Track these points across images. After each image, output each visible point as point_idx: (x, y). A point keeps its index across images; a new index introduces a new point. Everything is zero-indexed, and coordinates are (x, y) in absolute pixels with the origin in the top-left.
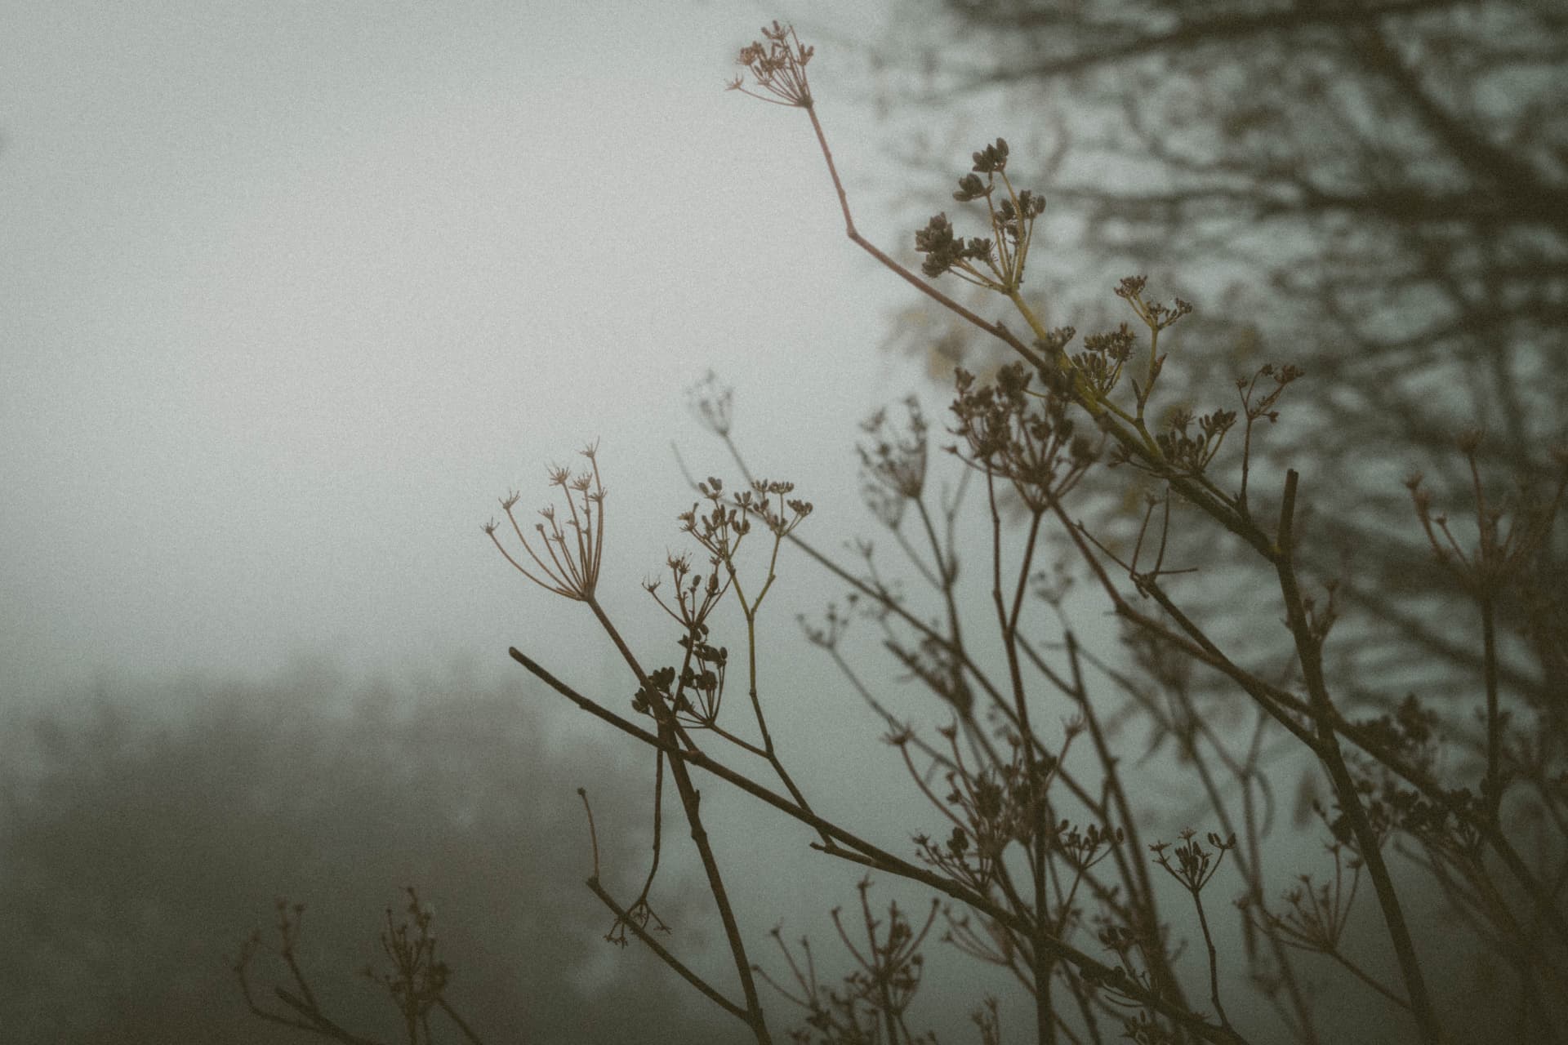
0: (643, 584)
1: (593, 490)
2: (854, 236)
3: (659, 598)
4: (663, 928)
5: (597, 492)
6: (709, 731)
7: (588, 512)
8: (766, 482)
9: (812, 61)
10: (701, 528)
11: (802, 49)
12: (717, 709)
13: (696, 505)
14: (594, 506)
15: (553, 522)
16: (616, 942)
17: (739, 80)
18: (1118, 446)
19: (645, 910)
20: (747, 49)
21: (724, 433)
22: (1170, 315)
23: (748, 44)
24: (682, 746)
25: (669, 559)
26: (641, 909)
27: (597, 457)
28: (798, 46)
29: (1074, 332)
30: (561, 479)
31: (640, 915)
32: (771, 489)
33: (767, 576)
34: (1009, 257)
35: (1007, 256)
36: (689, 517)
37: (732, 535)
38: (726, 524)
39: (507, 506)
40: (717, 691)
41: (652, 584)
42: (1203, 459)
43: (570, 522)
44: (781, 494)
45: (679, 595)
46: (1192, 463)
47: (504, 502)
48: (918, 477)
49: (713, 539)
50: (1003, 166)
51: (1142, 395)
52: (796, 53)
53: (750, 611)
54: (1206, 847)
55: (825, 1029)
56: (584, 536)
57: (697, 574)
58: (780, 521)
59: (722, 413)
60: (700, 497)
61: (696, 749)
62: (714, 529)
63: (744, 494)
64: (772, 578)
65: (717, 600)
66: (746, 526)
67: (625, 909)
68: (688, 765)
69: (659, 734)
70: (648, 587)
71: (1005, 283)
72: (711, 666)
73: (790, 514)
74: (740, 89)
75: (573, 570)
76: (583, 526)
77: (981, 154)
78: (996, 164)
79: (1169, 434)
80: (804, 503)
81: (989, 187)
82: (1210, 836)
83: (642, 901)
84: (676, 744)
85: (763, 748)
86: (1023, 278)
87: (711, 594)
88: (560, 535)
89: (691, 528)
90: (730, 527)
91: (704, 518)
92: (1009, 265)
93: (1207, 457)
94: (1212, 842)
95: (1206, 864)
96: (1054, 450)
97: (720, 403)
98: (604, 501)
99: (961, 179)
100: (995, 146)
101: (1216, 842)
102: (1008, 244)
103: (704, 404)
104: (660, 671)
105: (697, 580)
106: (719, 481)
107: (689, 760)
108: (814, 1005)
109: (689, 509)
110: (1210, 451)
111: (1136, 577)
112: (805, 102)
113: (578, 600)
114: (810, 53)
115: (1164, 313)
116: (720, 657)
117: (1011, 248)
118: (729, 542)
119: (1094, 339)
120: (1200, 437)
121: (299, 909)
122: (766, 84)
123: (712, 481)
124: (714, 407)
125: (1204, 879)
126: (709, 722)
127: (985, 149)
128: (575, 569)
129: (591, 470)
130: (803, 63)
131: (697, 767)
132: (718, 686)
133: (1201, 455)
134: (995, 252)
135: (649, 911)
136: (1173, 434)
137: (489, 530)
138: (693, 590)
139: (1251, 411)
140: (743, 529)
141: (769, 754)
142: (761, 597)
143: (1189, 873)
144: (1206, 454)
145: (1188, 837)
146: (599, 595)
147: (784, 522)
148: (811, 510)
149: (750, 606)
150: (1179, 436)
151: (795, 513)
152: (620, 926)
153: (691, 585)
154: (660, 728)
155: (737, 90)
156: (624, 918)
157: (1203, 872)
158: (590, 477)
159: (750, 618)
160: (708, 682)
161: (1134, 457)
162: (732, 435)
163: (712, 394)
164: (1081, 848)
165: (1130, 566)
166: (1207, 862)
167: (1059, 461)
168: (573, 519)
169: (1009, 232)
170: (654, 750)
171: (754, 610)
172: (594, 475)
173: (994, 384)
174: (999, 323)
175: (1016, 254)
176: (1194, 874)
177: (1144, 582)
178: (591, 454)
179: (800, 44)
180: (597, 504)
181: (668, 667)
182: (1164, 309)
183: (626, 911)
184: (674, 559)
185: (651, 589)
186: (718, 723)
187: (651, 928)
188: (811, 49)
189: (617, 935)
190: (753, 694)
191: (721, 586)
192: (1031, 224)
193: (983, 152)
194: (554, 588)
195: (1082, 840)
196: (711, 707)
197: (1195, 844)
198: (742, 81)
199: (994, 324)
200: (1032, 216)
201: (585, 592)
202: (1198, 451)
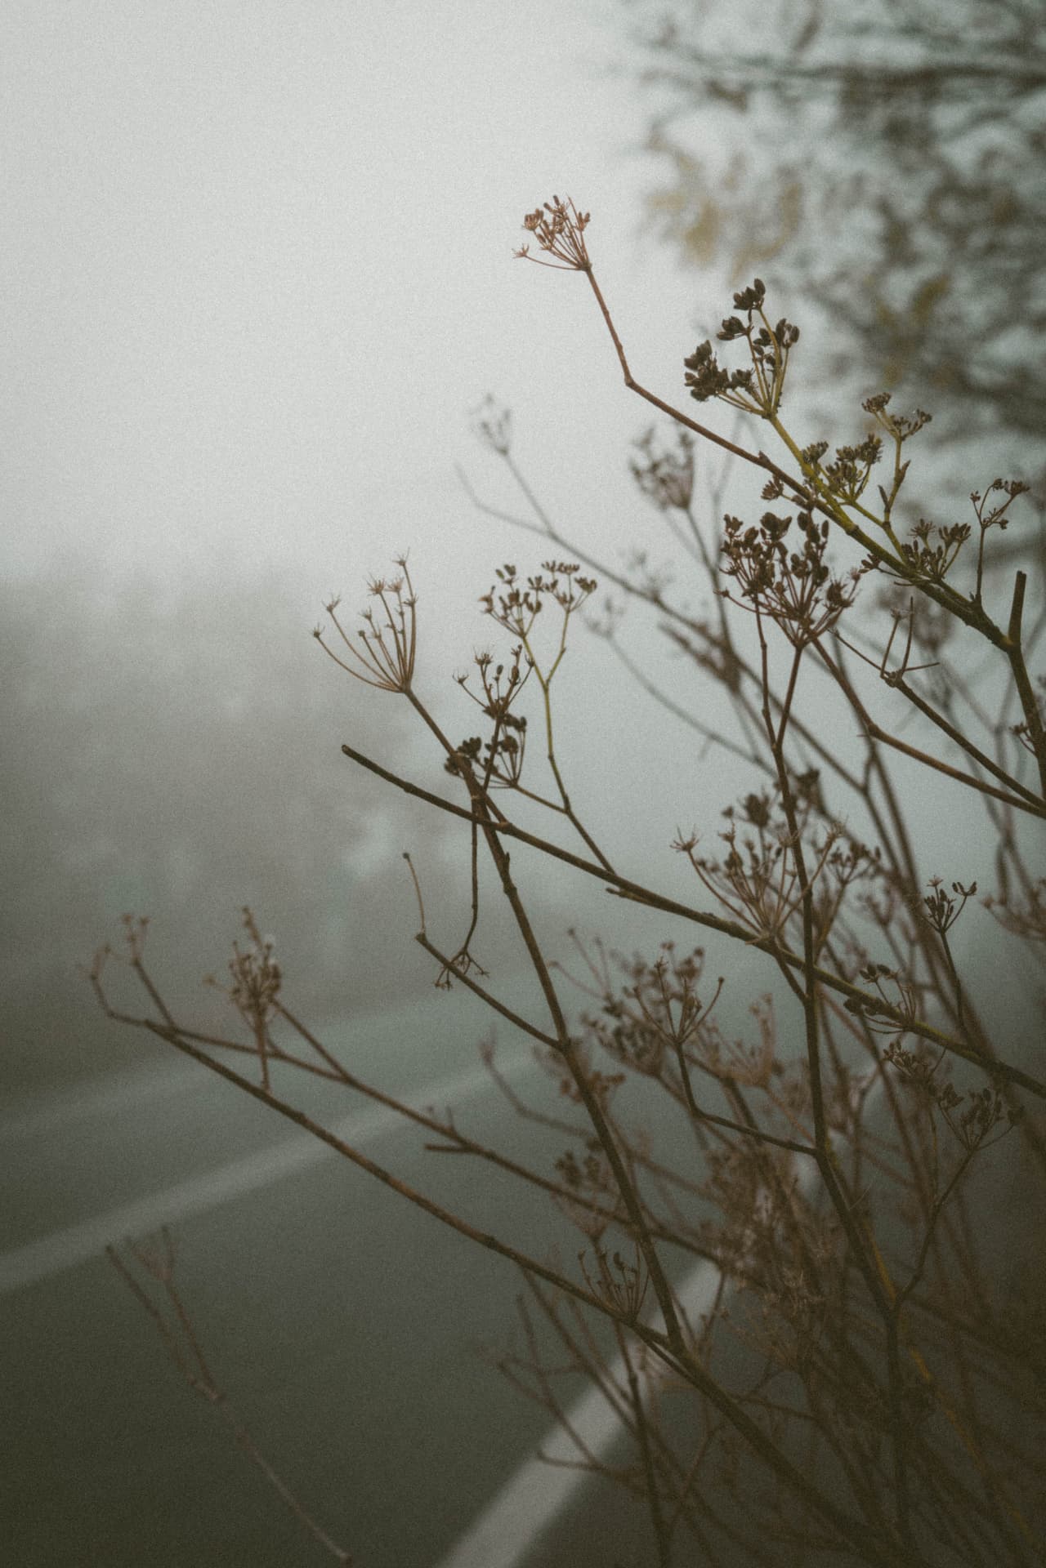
0: (453, 677)
1: (405, 595)
2: (631, 384)
3: (469, 689)
4: (483, 973)
5: (410, 598)
6: (513, 791)
7: (402, 614)
8: (554, 563)
9: (588, 226)
10: (498, 608)
11: (579, 217)
12: (520, 770)
13: (493, 588)
14: (407, 610)
15: (371, 622)
16: (443, 987)
17: (525, 249)
18: (869, 555)
19: (466, 959)
20: (530, 216)
21: (504, 451)
22: (912, 427)
23: (532, 212)
24: (494, 819)
25: (476, 659)
26: (463, 959)
27: (407, 565)
28: (576, 214)
29: (827, 445)
30: (378, 590)
31: (462, 963)
32: (559, 570)
33: (559, 649)
34: (768, 386)
35: (766, 385)
36: (488, 600)
37: (527, 614)
38: (521, 605)
39: (330, 609)
40: (519, 754)
41: (461, 677)
42: (943, 566)
43: (388, 626)
44: (569, 574)
45: (485, 686)
46: (932, 570)
47: (328, 605)
48: (686, 490)
49: (510, 619)
50: (761, 305)
51: (888, 500)
52: (574, 221)
53: (545, 683)
54: (951, 894)
55: (619, 1016)
56: (400, 636)
57: (499, 664)
58: (568, 598)
59: (501, 432)
60: (497, 581)
61: (505, 820)
62: (510, 608)
63: (536, 578)
64: (563, 651)
65: (520, 688)
66: (539, 605)
67: (449, 958)
68: (499, 834)
69: (473, 809)
70: (457, 679)
71: (765, 409)
72: (511, 731)
73: (577, 591)
74: (526, 257)
75: (391, 664)
76: (399, 627)
77: (740, 294)
78: (754, 303)
79: (912, 545)
80: (589, 581)
81: (749, 328)
82: (954, 885)
83: (464, 952)
84: (488, 816)
85: (562, 805)
86: (781, 403)
87: (514, 684)
88: (378, 633)
89: (489, 611)
90: (525, 607)
91: (501, 598)
92: (768, 392)
93: (946, 565)
94: (956, 890)
95: (952, 909)
96: (812, 593)
97: (500, 426)
98: (416, 605)
99: (724, 321)
100: (753, 287)
101: (959, 890)
102: (767, 373)
103: (485, 426)
104: (468, 741)
105: (500, 669)
106: (514, 567)
107: (499, 830)
108: (608, 998)
109: (487, 592)
110: (948, 559)
111: (885, 675)
112: (584, 265)
113: (397, 692)
114: (587, 220)
115: (906, 426)
116: (521, 725)
117: (769, 375)
118: (525, 621)
119: (845, 451)
120: (940, 548)
121: (144, 922)
122: (549, 249)
123: (507, 567)
124: (494, 429)
125: (949, 922)
126: (513, 783)
127: (744, 290)
128: (392, 663)
129: (403, 574)
130: (581, 229)
131: (507, 836)
132: (520, 750)
133: (941, 562)
134: (754, 379)
135: (471, 960)
136: (916, 544)
137: (317, 635)
138: (497, 679)
139: (984, 521)
140: (536, 608)
141: (567, 810)
142: (555, 668)
143: (937, 917)
144: (945, 561)
145: (935, 884)
146: (416, 687)
147: (572, 598)
148: (596, 587)
149: (545, 679)
150: (921, 547)
151: (581, 590)
152: (446, 972)
153: (495, 674)
154: (474, 802)
155: (523, 258)
156: (449, 966)
157: (948, 916)
158: (402, 580)
159: (546, 690)
160: (510, 746)
161: (882, 565)
162: (514, 453)
163: (491, 415)
164: (843, 866)
165: (880, 665)
166: (952, 907)
167: (817, 601)
168: (390, 623)
169: (767, 362)
170: (468, 824)
171: (548, 681)
172: (405, 579)
173: (758, 526)
174: (761, 454)
175: (774, 381)
176: (941, 917)
177: (894, 680)
178: (402, 563)
179: (578, 213)
180: (410, 609)
181: (475, 737)
182: (907, 422)
183: (450, 960)
184: (480, 657)
185: (461, 681)
186: (520, 783)
187: (472, 973)
188: (588, 215)
189: (443, 980)
190: (551, 758)
191: (522, 675)
192: (787, 353)
193: (743, 293)
194: (375, 682)
195: (844, 858)
196: (514, 768)
197: (942, 892)
198: (528, 249)
199: (756, 454)
200: (788, 346)
201: (403, 684)
202: (938, 561)
